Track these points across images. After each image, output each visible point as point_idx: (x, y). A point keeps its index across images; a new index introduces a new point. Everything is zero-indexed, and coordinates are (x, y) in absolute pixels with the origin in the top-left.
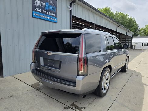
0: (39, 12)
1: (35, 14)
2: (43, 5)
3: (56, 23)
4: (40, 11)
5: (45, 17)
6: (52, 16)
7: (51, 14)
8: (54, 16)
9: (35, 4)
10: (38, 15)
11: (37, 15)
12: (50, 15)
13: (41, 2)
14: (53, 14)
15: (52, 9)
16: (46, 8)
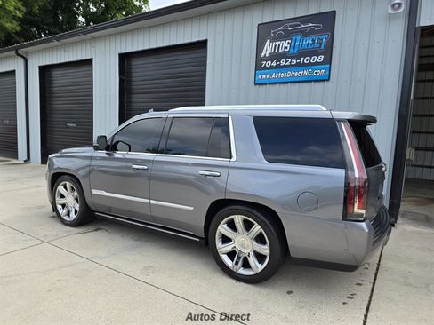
0: (271, 67)
1: (260, 77)
2: (284, 45)
3: (324, 80)
4: (274, 64)
5: (284, 75)
6: (310, 64)
7: (307, 60)
8: (317, 63)
9: (263, 54)
10: (268, 76)
11: (264, 76)
12: (304, 64)
13: (277, 43)
14: (314, 59)
15: (313, 43)
16: (291, 51)
